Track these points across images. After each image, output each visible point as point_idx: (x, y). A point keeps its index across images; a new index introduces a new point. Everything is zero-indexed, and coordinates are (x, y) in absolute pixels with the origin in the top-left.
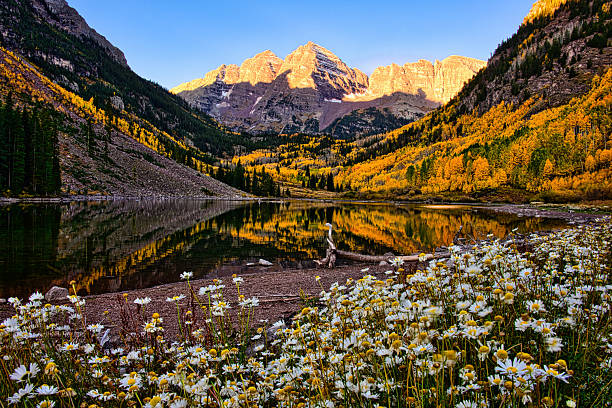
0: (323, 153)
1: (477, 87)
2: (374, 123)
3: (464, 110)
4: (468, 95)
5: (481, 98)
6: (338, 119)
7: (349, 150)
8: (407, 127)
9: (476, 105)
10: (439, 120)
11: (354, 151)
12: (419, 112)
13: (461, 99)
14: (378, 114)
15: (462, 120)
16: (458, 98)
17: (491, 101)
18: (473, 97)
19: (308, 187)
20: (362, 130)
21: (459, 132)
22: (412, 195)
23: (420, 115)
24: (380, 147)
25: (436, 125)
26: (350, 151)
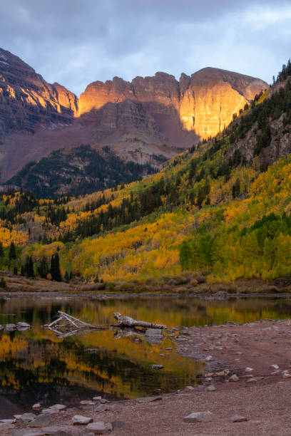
0: (21, 221)
1: (256, 125)
2: (89, 171)
3: (238, 160)
4: (243, 137)
5: (264, 142)
6: (31, 164)
7: (63, 216)
8: (150, 180)
9: (257, 152)
10: (203, 173)
11: (72, 218)
12: (158, 152)
13: (232, 141)
14: (94, 156)
15: (238, 173)
16: (227, 139)
17: (278, 147)
18: (251, 139)
19: (23, 275)
20: (69, 181)
21: (236, 192)
22: (194, 285)
23: (161, 159)
24: (112, 212)
25: (198, 180)
26: (64, 219)
